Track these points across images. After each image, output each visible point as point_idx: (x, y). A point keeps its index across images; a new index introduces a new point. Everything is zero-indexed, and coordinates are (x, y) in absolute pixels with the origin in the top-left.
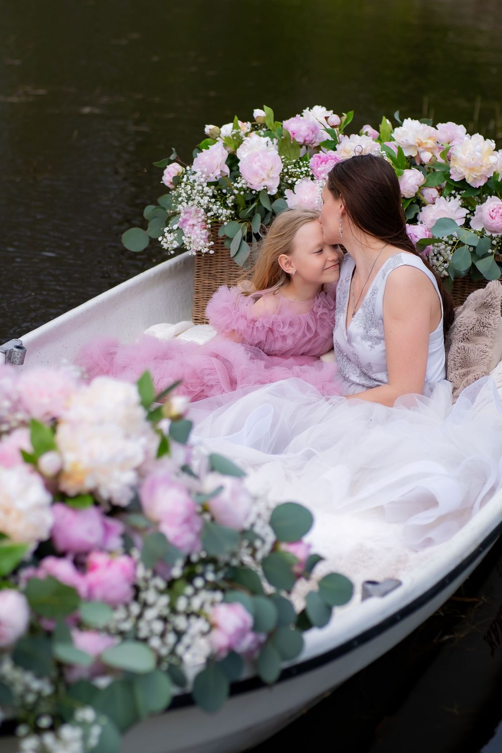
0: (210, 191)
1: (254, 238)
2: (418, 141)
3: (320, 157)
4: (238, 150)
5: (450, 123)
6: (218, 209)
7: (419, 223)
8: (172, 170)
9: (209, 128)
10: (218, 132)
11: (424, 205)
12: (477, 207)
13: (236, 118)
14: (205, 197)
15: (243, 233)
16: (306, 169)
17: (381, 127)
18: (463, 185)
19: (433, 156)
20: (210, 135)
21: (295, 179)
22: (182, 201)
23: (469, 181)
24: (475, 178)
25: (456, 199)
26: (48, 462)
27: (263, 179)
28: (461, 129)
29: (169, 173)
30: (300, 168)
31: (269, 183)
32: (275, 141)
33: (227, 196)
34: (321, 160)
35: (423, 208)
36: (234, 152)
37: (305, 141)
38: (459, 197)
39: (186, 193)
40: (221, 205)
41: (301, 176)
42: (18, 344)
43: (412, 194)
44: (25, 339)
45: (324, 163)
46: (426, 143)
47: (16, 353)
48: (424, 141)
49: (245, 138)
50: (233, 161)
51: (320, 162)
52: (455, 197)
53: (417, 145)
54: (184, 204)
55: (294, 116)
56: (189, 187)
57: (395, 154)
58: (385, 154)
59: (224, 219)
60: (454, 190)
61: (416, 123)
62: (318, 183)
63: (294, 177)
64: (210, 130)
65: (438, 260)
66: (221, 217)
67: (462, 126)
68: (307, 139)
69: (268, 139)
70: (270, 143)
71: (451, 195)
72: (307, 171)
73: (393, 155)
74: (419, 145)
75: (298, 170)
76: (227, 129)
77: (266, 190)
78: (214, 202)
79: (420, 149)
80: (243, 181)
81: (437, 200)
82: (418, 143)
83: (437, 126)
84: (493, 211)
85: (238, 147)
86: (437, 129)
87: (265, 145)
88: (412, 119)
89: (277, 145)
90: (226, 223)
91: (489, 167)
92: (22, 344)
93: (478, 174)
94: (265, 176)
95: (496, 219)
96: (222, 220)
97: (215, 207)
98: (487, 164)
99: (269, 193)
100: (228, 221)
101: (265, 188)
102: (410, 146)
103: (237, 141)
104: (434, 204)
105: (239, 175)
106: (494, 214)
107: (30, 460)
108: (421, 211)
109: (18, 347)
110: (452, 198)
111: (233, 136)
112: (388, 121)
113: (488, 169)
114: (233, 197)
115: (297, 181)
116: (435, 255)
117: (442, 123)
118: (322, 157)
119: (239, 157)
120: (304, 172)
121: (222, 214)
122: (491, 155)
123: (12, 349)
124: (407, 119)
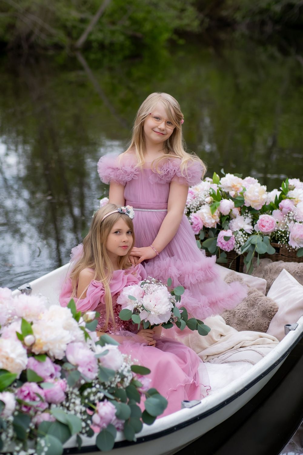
2: (232, 184)
11: (231, 219)
17: (213, 178)
24: (256, 206)
26: (28, 339)
42: (28, 286)
44: (32, 283)
47: (27, 291)
57: (216, 193)
61: (232, 176)
71: (246, 213)
81: (238, 216)
88: (230, 174)
92: (30, 286)
102: (228, 187)
107: (20, 337)
109: (28, 288)
112: (217, 175)
122: (264, 194)
123: (25, 289)
124: (228, 173)
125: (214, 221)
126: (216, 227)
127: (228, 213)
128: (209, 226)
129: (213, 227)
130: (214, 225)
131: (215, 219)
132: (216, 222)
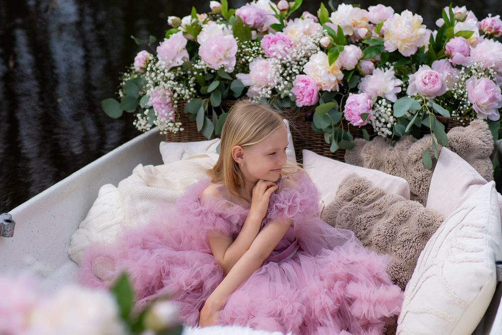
0: (172, 75)
1: (214, 112)
2: (353, 22)
3: (270, 38)
4: (198, 36)
5: (379, 6)
6: (181, 90)
7: (359, 92)
8: (141, 57)
9: (171, 19)
10: (180, 22)
11: (363, 76)
12: (411, 76)
13: (194, 9)
14: (169, 82)
15: (205, 109)
16: (257, 48)
17: (319, 12)
18: (396, 56)
19: (369, 31)
20: (173, 26)
21: (248, 57)
22: (150, 87)
23: (401, 51)
24: (406, 48)
25: (390, 70)
27: (221, 60)
28: (390, 10)
29: (139, 60)
30: (252, 48)
31: (226, 63)
32: (230, 27)
33: (189, 78)
34: (271, 40)
35: (362, 79)
36: (194, 39)
37: (255, 23)
38: (392, 67)
39: (152, 79)
40: (183, 87)
41: (253, 55)
42: (7, 218)
43: (352, 66)
44: (14, 212)
45: (274, 43)
46: (360, 23)
47: (6, 227)
48: (359, 22)
49: (203, 26)
50: (193, 47)
51: (270, 42)
52: (389, 68)
53: (352, 25)
54: (152, 89)
55: (245, 5)
56: (153, 74)
57: (335, 33)
58: (327, 33)
59: (188, 97)
60: (388, 61)
61: (350, 7)
62: (271, 61)
63: (247, 56)
64: (172, 20)
65: (380, 122)
66: (185, 96)
67: (390, 8)
68: (257, 22)
69: (223, 25)
70: (226, 28)
71: (385, 66)
72: (258, 50)
73: (333, 34)
74: (354, 26)
75: (250, 49)
76: (187, 20)
77: (223, 68)
78: (177, 85)
79: (355, 29)
80: (202, 62)
81: (374, 71)
82: (353, 23)
83: (369, 9)
84: (425, 78)
85: (198, 34)
86: (368, 11)
87: (222, 31)
88: (346, 4)
89: (231, 30)
90: (189, 101)
91: (419, 37)
92: (11, 218)
93: (409, 44)
94: (222, 57)
95: (429, 84)
96: (186, 98)
97: (178, 89)
98: (417, 35)
99: (226, 70)
100: (191, 99)
101: (222, 66)
102: (347, 27)
103: (197, 29)
104: (372, 74)
105: (198, 58)
106: (427, 81)
108: (361, 81)
109: (8, 221)
110: (386, 68)
111: (193, 25)
112: (324, 8)
113: (418, 39)
114: (193, 78)
115: (249, 58)
116: (377, 118)
117: (373, 6)
118: (271, 38)
119: (199, 42)
120: (256, 51)
121: (185, 94)
122: (420, 27)
123: (2, 223)
124: (341, 4)
125: (333, 79)
126: (338, 90)
127: (353, 67)
128: (326, 87)
129: (334, 90)
130: (335, 87)
131: (336, 76)
132: (337, 80)
